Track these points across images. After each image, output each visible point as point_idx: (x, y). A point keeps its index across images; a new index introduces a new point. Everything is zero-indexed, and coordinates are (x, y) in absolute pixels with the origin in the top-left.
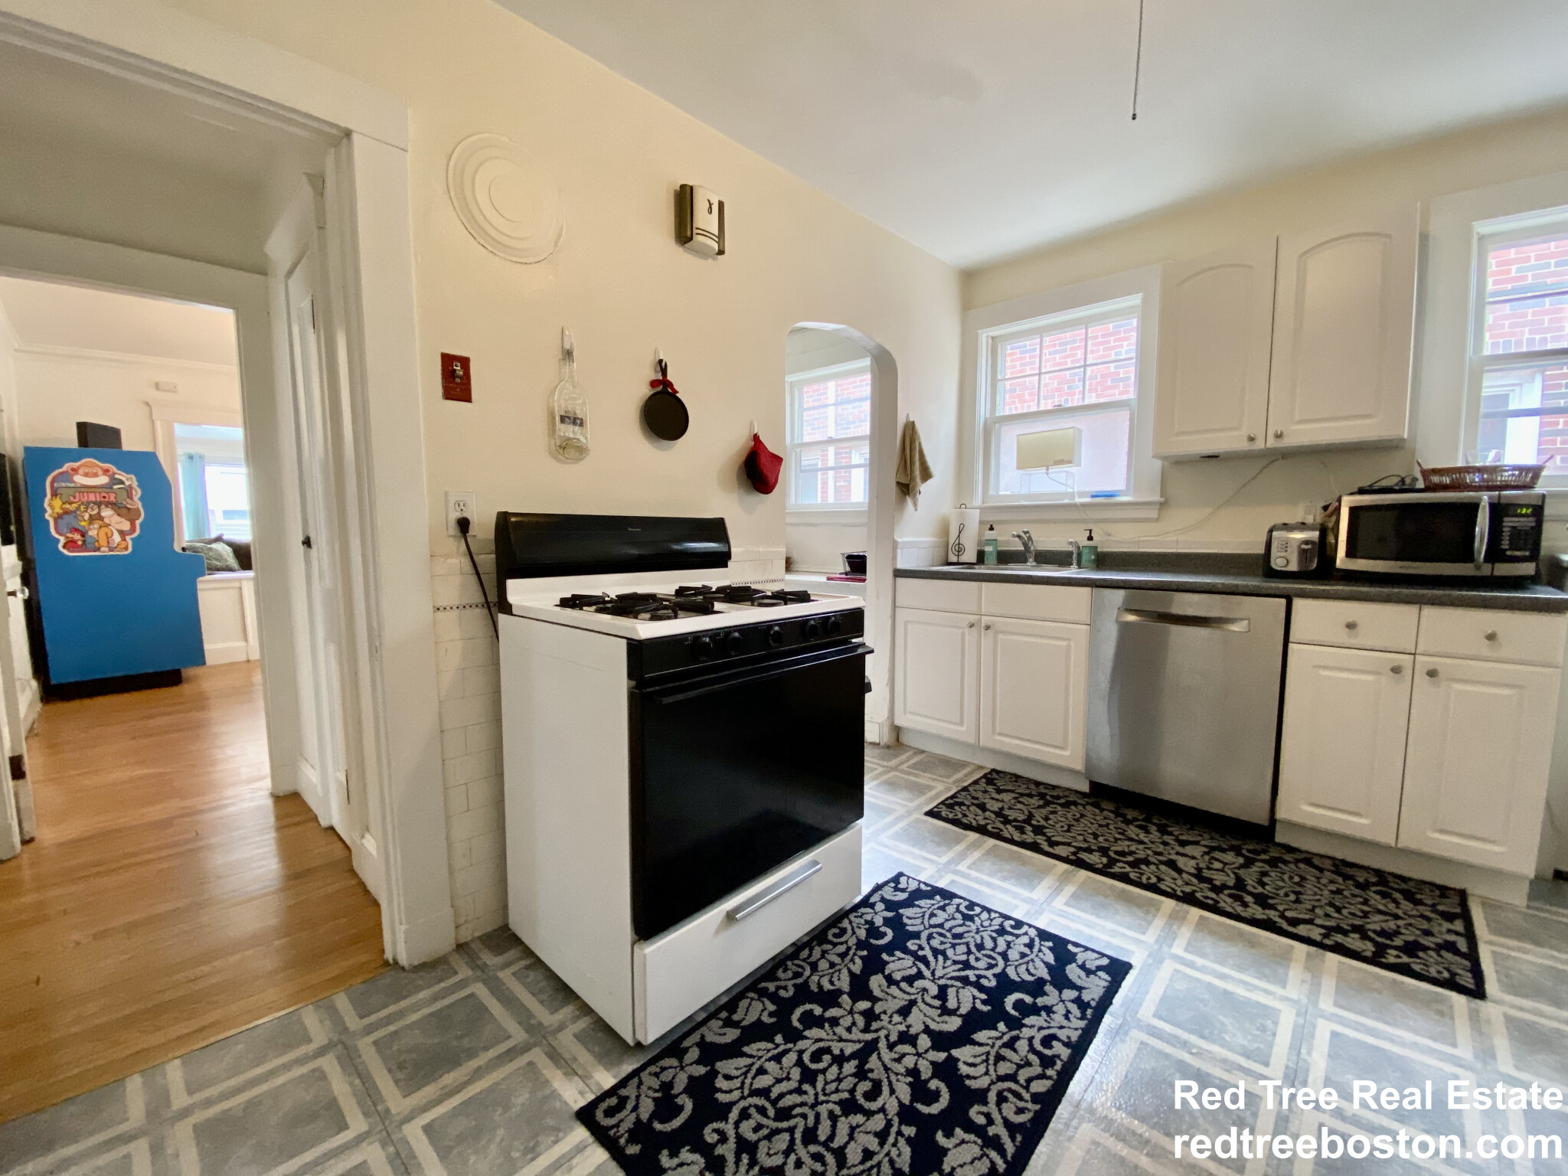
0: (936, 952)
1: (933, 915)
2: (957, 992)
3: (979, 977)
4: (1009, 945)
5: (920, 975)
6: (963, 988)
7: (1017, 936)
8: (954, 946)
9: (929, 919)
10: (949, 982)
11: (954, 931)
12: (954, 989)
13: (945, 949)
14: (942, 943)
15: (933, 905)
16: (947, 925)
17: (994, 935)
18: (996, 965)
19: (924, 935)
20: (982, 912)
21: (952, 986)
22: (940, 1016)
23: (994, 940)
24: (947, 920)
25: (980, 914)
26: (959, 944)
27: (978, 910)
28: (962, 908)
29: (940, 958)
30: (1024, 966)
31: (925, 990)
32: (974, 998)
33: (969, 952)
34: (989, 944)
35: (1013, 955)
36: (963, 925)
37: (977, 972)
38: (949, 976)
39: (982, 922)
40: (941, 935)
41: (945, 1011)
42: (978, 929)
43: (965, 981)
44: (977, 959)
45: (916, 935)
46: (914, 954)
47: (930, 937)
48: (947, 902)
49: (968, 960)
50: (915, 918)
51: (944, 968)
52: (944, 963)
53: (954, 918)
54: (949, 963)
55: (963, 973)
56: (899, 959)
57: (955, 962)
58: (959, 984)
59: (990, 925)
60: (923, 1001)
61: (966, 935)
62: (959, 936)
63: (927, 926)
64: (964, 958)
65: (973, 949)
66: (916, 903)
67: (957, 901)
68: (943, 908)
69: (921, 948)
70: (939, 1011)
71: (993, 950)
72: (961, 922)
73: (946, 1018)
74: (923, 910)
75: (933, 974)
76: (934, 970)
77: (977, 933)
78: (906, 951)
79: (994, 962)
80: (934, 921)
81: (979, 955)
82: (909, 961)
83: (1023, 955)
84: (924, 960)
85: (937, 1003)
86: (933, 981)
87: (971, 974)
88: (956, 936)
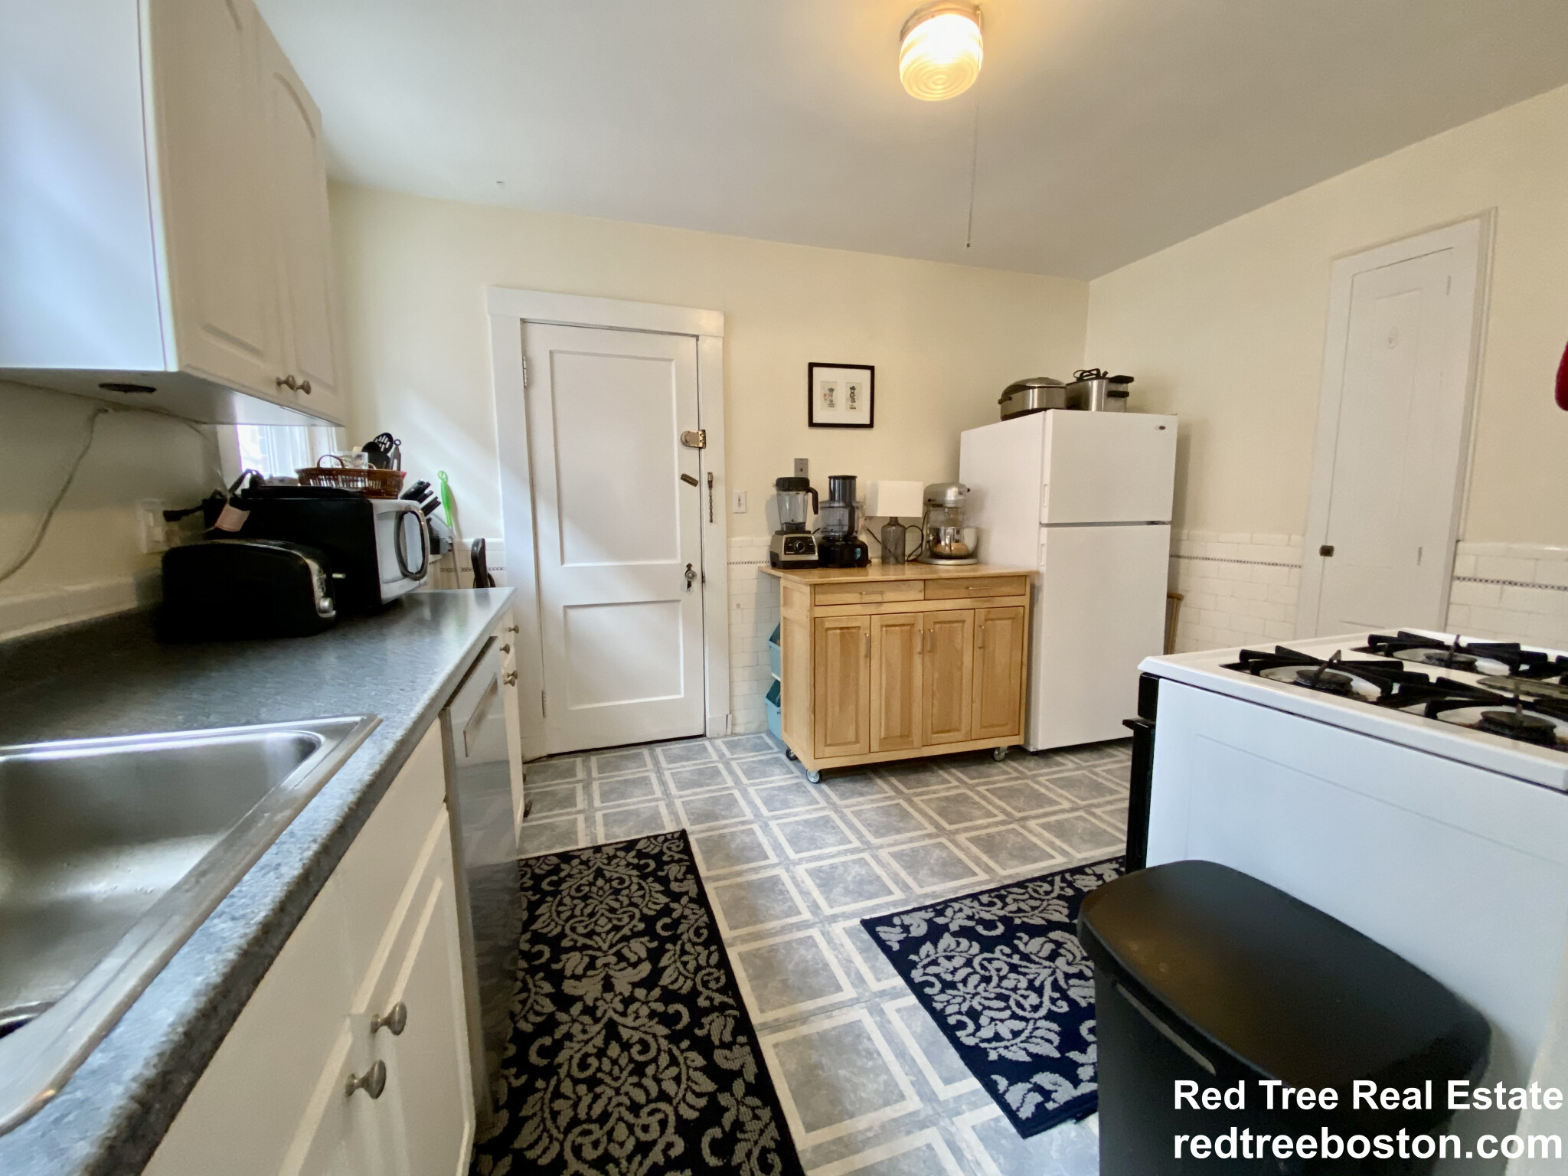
0: (1039, 991)
1: (1016, 1034)
2: (1039, 952)
3: (1009, 956)
4: (953, 973)
5: (1068, 976)
6: (1031, 953)
7: (937, 976)
8: (1015, 989)
9: (1022, 1031)
10: (1041, 961)
11: (1002, 1004)
12: (1041, 955)
13: (1026, 989)
14: (1025, 997)
15: (1006, 1047)
16: (1008, 1013)
17: (960, 986)
18: (984, 959)
19: (1043, 1012)
20: (950, 1015)
21: (1040, 958)
22: (1065, 943)
23: (964, 981)
24: (1002, 1021)
25: (955, 1014)
26: (1007, 989)
27: (952, 1021)
28: (971, 1027)
29: (1037, 983)
30: (959, 949)
31: (1069, 964)
32: (1026, 944)
33: (1002, 978)
34: (974, 980)
35: (958, 961)
36: (985, 1008)
37: (1009, 960)
38: (1038, 966)
39: (960, 1004)
40: (1020, 1005)
41: (1059, 944)
42: (972, 998)
43: (1025, 957)
44: (998, 970)
45: (1051, 1016)
46: (1065, 997)
47: (1035, 1008)
48: (983, 1045)
49: (1009, 972)
50: (1042, 1038)
51: (1039, 974)
52: (1036, 978)
53: (992, 1020)
54: (1031, 977)
55: (1024, 963)
56: (1084, 998)
57: (1024, 974)
58: (1033, 957)
59: (954, 997)
60: (1075, 957)
61: (992, 996)
62: (1000, 997)
63: (1032, 1022)
64: (1012, 976)
65: (995, 980)
66: (1028, 1059)
67: (971, 1041)
68: (997, 1037)
69: (1053, 1001)
70: (1065, 946)
71: (975, 972)
72: (986, 1012)
73: (1061, 940)
74: (1023, 1045)
75: (1054, 973)
76: (1051, 975)
77: (977, 994)
78: (1072, 1003)
79: (985, 963)
80: (1018, 1025)
81: (994, 973)
82: (1073, 993)
83: (949, 958)
84: (1055, 986)
85: (1062, 951)
86: (1057, 968)
87: (1016, 960)
88: (1005, 998)
